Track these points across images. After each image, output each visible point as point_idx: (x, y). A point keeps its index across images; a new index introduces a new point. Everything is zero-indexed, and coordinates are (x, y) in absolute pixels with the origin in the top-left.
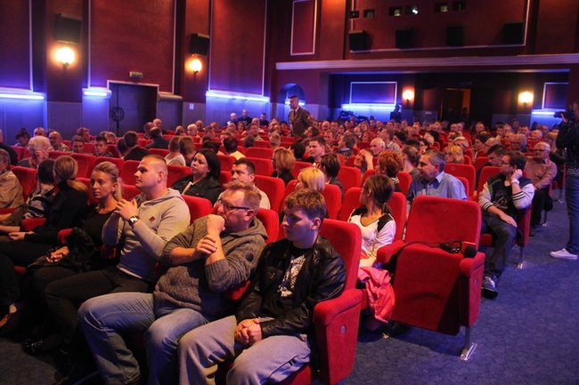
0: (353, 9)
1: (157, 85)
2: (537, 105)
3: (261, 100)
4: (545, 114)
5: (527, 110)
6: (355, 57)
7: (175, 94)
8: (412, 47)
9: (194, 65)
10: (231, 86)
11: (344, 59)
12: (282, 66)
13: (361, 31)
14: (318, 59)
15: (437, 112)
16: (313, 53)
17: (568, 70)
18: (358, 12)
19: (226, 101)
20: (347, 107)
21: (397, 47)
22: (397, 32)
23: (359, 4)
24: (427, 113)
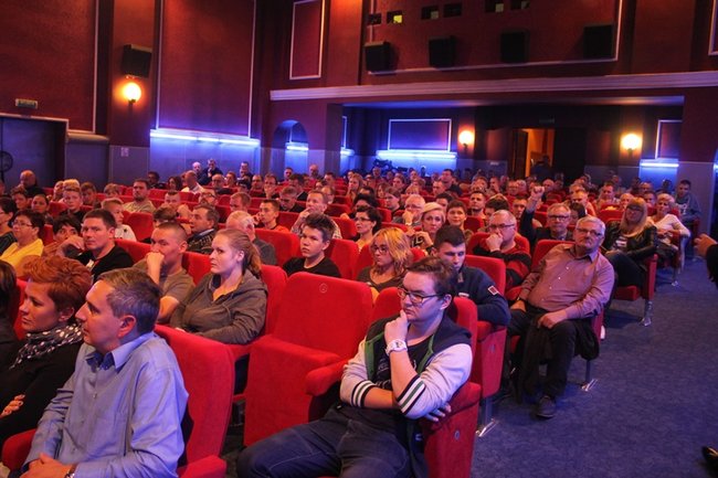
0: (372, 12)
1: (67, 120)
2: (648, 152)
3: (248, 144)
4: (662, 166)
5: (632, 160)
6: (375, 81)
7: (97, 133)
8: (453, 65)
9: (130, 91)
10: (196, 122)
11: (359, 84)
12: (279, 95)
13: (381, 43)
14: (324, 86)
15: (506, 163)
16: (319, 76)
17: (681, 99)
18: (380, 15)
19: (186, 143)
20: (383, 155)
21: (431, 65)
22: (430, 42)
23: (381, 5)
24: (492, 163)
